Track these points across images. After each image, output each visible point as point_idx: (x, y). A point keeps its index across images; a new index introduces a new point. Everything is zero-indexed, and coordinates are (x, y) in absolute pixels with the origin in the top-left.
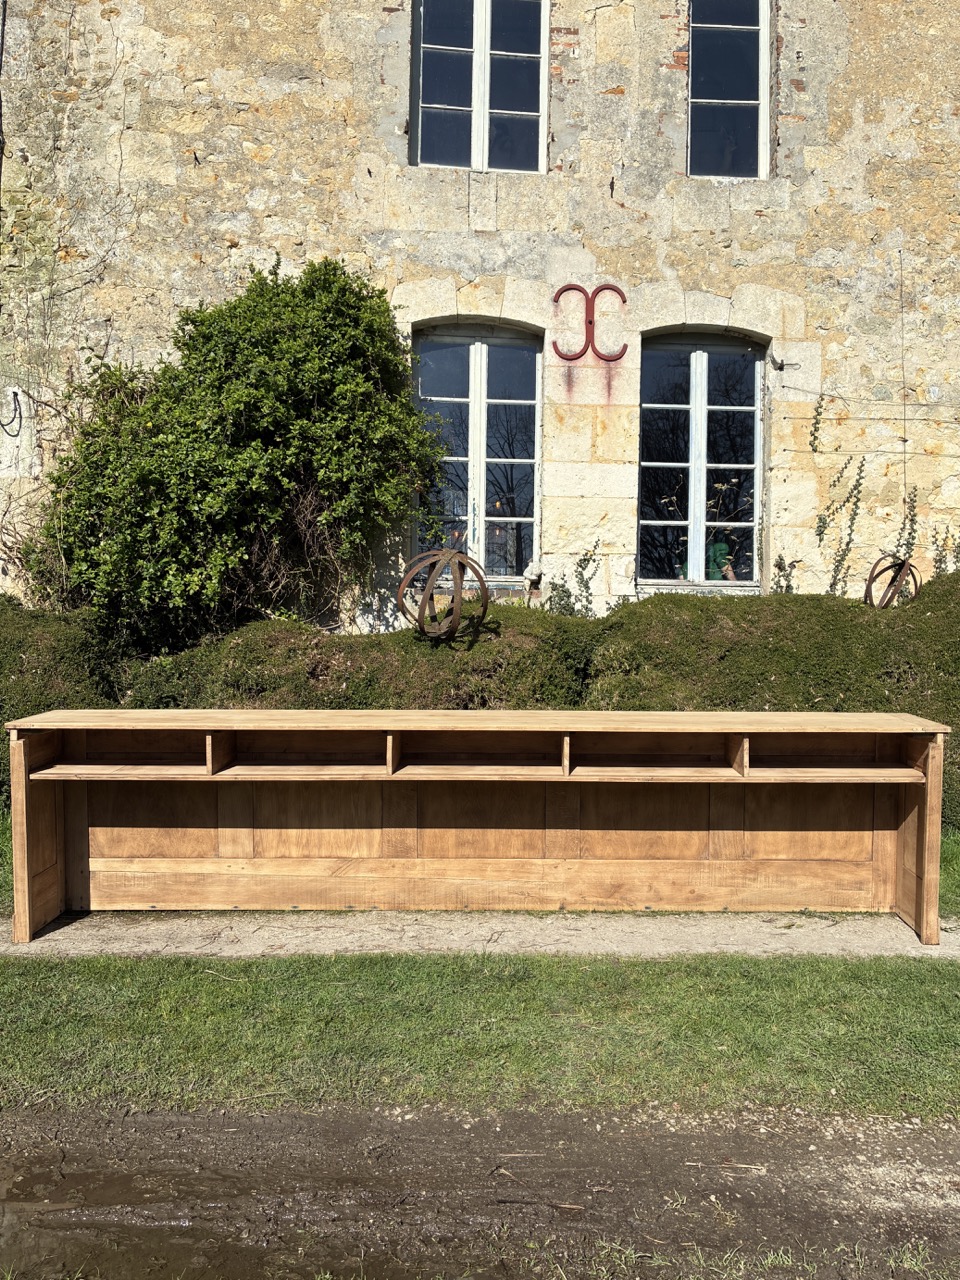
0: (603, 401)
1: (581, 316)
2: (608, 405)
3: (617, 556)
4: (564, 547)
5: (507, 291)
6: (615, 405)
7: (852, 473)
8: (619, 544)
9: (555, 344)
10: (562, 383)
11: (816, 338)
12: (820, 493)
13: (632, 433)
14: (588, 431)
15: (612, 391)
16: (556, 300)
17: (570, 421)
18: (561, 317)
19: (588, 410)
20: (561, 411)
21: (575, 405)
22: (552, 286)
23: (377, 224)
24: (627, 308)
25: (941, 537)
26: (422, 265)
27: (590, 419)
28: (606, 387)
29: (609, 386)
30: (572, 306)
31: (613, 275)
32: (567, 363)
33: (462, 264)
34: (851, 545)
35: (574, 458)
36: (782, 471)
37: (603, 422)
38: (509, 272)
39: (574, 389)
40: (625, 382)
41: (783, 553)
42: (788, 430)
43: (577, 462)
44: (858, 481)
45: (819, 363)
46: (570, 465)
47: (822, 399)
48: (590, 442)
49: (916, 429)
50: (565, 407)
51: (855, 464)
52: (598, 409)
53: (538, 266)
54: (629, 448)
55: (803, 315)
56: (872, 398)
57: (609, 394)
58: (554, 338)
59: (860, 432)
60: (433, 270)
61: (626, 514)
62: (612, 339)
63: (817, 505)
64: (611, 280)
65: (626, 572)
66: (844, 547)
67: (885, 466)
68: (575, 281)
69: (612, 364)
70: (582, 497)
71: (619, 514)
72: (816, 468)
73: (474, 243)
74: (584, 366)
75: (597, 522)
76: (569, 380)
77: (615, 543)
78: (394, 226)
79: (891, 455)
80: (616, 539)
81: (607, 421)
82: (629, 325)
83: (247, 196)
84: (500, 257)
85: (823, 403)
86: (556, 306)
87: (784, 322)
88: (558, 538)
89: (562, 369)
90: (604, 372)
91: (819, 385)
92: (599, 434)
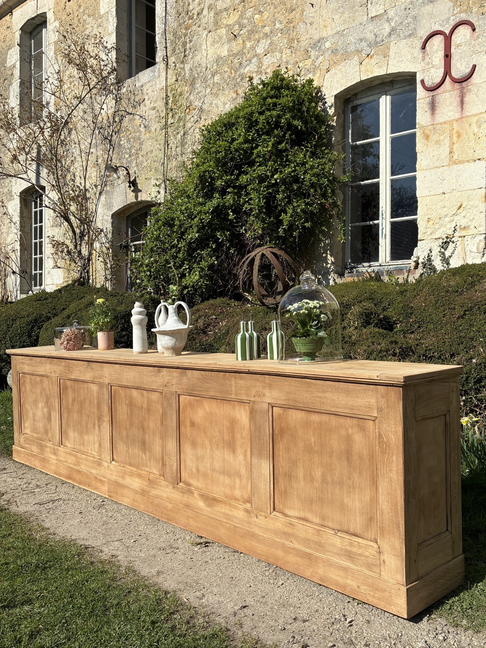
0: (457, 116)
1: (441, 54)
2: (462, 118)
3: (470, 236)
4: (431, 234)
5: (391, 53)
6: (467, 116)
8: (472, 227)
9: (422, 82)
10: (427, 110)
13: (480, 135)
14: (447, 142)
15: (465, 106)
16: (424, 47)
17: (434, 138)
18: (427, 59)
19: (446, 126)
20: (427, 131)
21: (437, 124)
22: (421, 38)
23: (316, 37)
24: (476, 34)
26: (340, 55)
27: (448, 132)
28: (460, 103)
29: (462, 102)
30: (435, 48)
31: (466, 11)
32: (431, 94)
33: (364, 44)
35: (437, 165)
37: (457, 132)
38: (392, 39)
39: (437, 112)
40: (474, 96)
43: (439, 167)
46: (434, 170)
48: (448, 150)
50: (430, 127)
53: (412, 26)
54: (478, 148)
57: (462, 109)
58: (422, 78)
60: (346, 56)
61: (477, 202)
62: (464, 64)
64: (464, 17)
65: (478, 248)
68: (437, 28)
69: (464, 83)
70: (444, 194)
71: (471, 203)
73: (371, 27)
74: (444, 92)
75: (455, 211)
76: (433, 106)
77: (469, 227)
78: (325, 35)
80: (470, 223)
81: (460, 131)
82: (477, 48)
83: (256, 48)
84: (387, 29)
86: (424, 52)
88: (427, 228)
89: (428, 99)
90: (458, 91)
92: (455, 142)
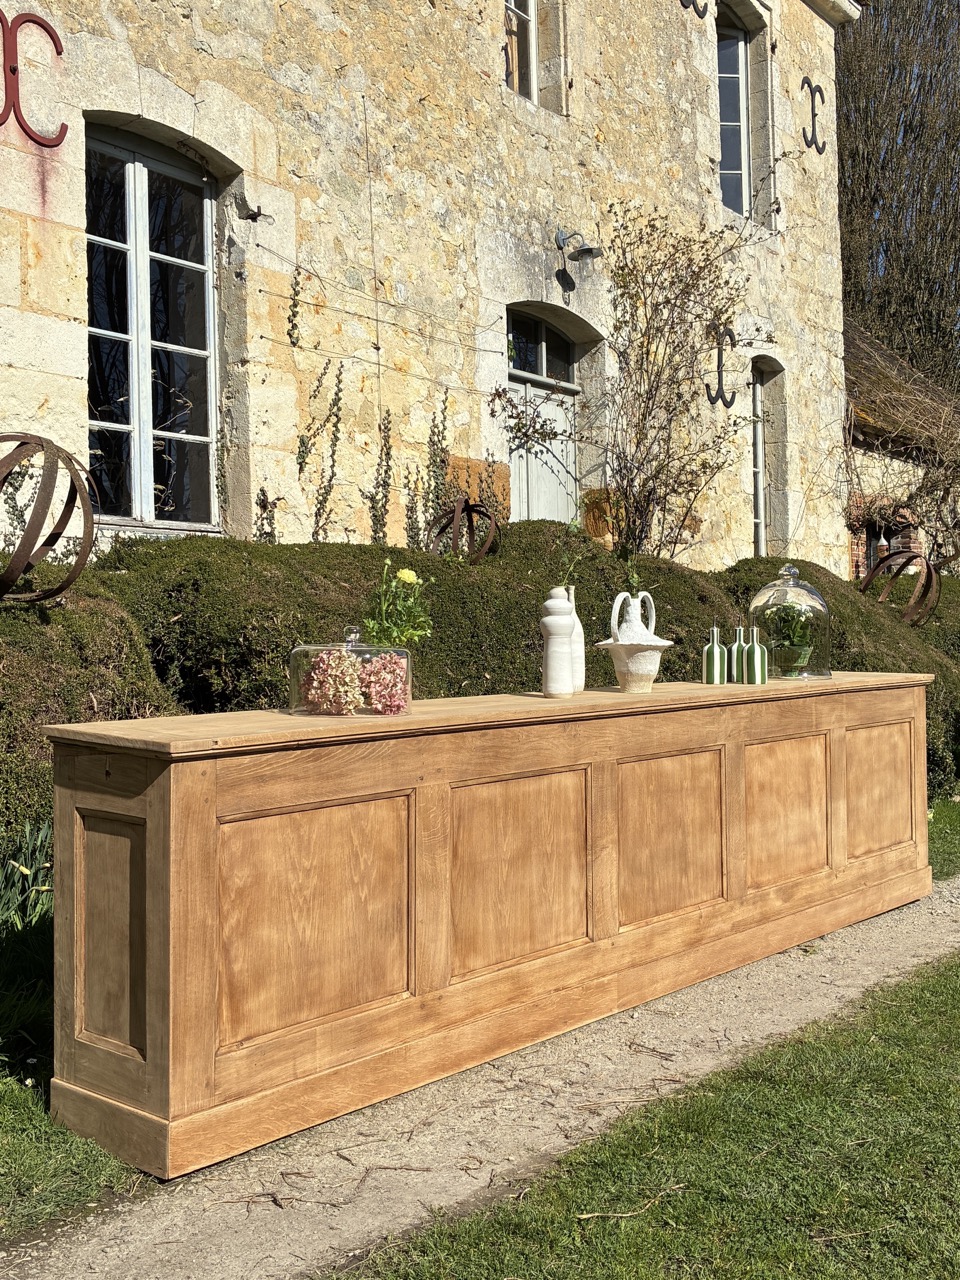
0: (35, 210)
2: (43, 219)
6: (53, 222)
7: (330, 381)
11: (288, 186)
12: (299, 404)
13: (79, 273)
14: (15, 253)
15: (49, 197)
19: (14, 221)
24: (63, 64)
25: (413, 478)
27: (18, 236)
28: (38, 187)
29: (43, 188)
34: (334, 481)
36: (259, 367)
37: (36, 245)
40: (64, 187)
41: (265, 485)
42: (264, 310)
44: (336, 394)
45: (293, 222)
47: (299, 274)
48: (18, 274)
49: (388, 334)
51: (333, 371)
52: (29, 222)
54: (73, 296)
55: (274, 150)
56: (346, 283)
57: (44, 202)
59: (336, 326)
61: (72, 405)
62: (43, 108)
63: (297, 420)
64: (39, 10)
66: (326, 484)
67: (360, 378)
69: (46, 150)
70: (10, 366)
71: (63, 403)
72: (295, 369)
74: (5, 143)
75: (33, 411)
79: (366, 365)
81: (41, 245)
82: (67, 93)
85: (299, 279)
87: (255, 153)
90: (35, 161)
91: (294, 252)
92: (32, 264)
